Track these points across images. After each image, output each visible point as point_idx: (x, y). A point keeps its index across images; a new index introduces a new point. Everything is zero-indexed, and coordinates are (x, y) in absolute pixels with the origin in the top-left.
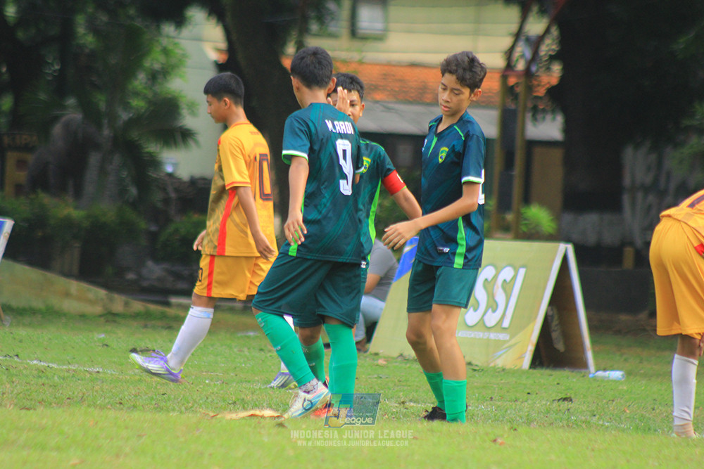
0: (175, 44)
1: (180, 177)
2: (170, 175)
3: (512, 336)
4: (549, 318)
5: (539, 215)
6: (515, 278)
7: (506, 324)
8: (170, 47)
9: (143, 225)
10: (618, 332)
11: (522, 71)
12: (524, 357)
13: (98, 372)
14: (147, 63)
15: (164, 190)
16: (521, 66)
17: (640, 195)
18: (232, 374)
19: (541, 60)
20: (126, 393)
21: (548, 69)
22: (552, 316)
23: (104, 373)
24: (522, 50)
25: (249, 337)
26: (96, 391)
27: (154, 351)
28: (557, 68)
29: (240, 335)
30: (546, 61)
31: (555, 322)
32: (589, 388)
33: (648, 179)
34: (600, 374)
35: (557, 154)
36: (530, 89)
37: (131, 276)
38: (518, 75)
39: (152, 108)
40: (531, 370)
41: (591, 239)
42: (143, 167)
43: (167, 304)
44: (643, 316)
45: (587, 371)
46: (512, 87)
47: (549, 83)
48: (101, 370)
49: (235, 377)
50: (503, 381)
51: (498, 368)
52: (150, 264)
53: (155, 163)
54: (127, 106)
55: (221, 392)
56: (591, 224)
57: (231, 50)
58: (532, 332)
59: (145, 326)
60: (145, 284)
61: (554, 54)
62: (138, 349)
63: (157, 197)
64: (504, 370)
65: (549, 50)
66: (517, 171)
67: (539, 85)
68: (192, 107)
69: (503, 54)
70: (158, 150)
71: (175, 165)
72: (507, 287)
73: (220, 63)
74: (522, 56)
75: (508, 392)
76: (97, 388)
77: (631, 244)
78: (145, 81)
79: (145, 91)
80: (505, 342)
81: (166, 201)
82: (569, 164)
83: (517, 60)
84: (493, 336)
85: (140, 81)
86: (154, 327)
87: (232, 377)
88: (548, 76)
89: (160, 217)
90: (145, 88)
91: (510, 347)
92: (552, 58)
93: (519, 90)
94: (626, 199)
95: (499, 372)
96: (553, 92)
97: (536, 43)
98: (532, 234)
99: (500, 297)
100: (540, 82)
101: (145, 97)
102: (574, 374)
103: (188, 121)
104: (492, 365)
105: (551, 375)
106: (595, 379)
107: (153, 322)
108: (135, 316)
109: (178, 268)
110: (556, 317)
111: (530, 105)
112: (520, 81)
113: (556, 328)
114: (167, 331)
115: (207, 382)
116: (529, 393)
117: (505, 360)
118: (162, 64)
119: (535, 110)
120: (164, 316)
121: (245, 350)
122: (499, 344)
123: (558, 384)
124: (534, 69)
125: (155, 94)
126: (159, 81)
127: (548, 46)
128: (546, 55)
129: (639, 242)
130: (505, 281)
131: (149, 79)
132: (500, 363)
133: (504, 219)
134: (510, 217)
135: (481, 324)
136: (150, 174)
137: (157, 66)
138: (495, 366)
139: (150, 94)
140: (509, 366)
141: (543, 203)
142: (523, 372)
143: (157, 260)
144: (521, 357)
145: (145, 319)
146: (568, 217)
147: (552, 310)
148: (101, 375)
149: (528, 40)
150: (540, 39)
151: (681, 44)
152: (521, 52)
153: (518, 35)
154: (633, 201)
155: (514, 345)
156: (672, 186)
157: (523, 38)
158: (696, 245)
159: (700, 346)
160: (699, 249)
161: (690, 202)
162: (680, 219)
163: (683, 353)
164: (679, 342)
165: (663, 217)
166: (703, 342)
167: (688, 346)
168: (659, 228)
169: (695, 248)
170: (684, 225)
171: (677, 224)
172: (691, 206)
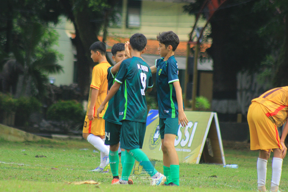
0: (54, 31)
1: (56, 85)
2: (52, 85)
3: (192, 150)
4: (207, 143)
5: (203, 101)
6: (193, 126)
7: (189, 145)
8: (52, 32)
9: (41, 105)
10: (235, 149)
11: (196, 42)
12: (197, 159)
13: (22, 165)
14: (43, 38)
15: (50, 91)
16: (195, 40)
17: (244, 93)
18: (77, 166)
19: (203, 37)
20: (34, 174)
21: (207, 41)
22: (208, 142)
23: (25, 166)
24: (196, 33)
25: (84, 151)
26: (22, 173)
27: (45, 156)
28: (210, 41)
29: (80, 150)
30: (206, 38)
31: (209, 145)
32: (223, 171)
33: (247, 86)
34: (228, 166)
35: (210, 76)
36: (199, 49)
37: (36, 126)
38: (194, 43)
39: (44, 57)
40: (200, 164)
41: (224, 111)
42: (41, 81)
43: (51, 137)
44: (245, 142)
45: (223, 165)
46: (192, 48)
47: (207, 47)
48: (23, 165)
49: (78, 167)
50: (188, 169)
51: (187, 163)
52: (44, 121)
53: (46, 80)
54: (34, 56)
55: (73, 173)
56: (224, 105)
57: (77, 33)
58: (200, 148)
59: (42, 147)
60: (42, 129)
61: (209, 35)
62: (39, 156)
63: (47, 94)
64: (188, 164)
65: (207, 33)
66: (194, 83)
67: (203, 48)
68: (61, 57)
69: (188, 35)
70: (47, 74)
71: (54, 80)
72: (190, 130)
73: (72, 38)
74: (196, 36)
75: (190, 173)
76: (21, 172)
77: (241, 112)
78: (41, 46)
79: (41, 50)
80: (189, 153)
81: (50, 95)
82: (215, 80)
83: (194, 38)
84: (184, 150)
85: (39, 46)
86: (45, 147)
87: (77, 167)
88: (207, 44)
89: (48, 102)
90: (42, 49)
91: (191, 155)
92: (208, 37)
93: (195, 49)
94: (238, 94)
95: (186, 165)
96: (208, 51)
97: (202, 30)
98: (200, 109)
99: (187, 134)
100: (203, 46)
101: (42, 53)
102: (217, 166)
103: (59, 62)
104: (184, 162)
105: (208, 166)
106: (226, 168)
107: (45, 145)
108: (38, 142)
109: (55, 123)
110: (210, 143)
111: (199, 56)
112: (195, 46)
113: (210, 147)
114: (51, 148)
115: (67, 169)
116: (199, 174)
117: (189, 160)
118: (49, 39)
119: (201, 58)
120: (49, 142)
121: (83, 156)
122: (187, 153)
123: (211, 170)
124: (201, 41)
125: (46, 51)
126: (47, 46)
127: (206, 32)
128: (205, 35)
129: (244, 112)
130: (189, 128)
131: (43, 45)
132: (187, 161)
133: (189, 102)
134: (191, 101)
135: (179, 145)
136: (44, 84)
137: (47, 40)
138: (185, 163)
139: (43, 51)
140: (191, 163)
141: (205, 96)
142: (197, 165)
143: (46, 119)
144: (196, 159)
145: (42, 143)
146: (215, 102)
147: (208, 140)
148: (24, 167)
149: (198, 29)
150: (203, 29)
151: (261, 31)
152: (196, 34)
153: (194, 27)
154: (241, 96)
155: (193, 154)
156: (257, 89)
157: (196, 28)
158: (266, 113)
159: (268, 154)
160: (267, 115)
161: (264, 95)
162: (259, 102)
163: (262, 157)
164: (260, 152)
165: (252, 102)
166: (269, 153)
167: (263, 154)
168: (251, 106)
169: (266, 114)
170: (261, 105)
171: (258, 104)
172: (264, 97)
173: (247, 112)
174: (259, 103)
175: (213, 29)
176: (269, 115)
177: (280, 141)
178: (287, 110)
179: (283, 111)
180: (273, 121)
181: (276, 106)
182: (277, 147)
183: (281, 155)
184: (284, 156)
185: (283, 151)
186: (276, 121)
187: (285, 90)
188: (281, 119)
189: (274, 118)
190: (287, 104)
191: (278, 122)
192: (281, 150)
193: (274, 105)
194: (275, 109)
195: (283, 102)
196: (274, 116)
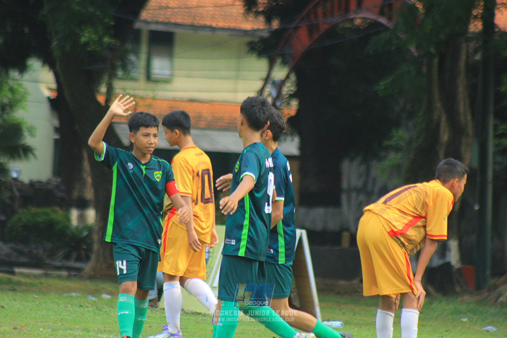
0: (19, 85)
1: (22, 181)
2: (15, 179)
8: (15, 87)
10: (338, 293)
15: (11, 190)
17: (354, 195)
18: (59, 324)
19: (283, 97)
21: (288, 104)
24: (270, 90)
25: (72, 297)
28: (294, 104)
29: (65, 295)
30: (286, 98)
33: (359, 184)
41: (319, 226)
43: (13, 273)
44: (356, 282)
47: (288, 114)
49: (61, 326)
53: (5, 171)
55: (51, 337)
56: (319, 215)
57: (60, 89)
61: (292, 93)
65: (289, 91)
68: (31, 130)
69: (256, 93)
70: (6, 161)
71: (18, 172)
73: (52, 98)
74: (270, 95)
77: (348, 230)
81: (13, 198)
82: (303, 173)
87: (59, 326)
88: (288, 109)
89: (8, 210)
92: (292, 96)
94: (344, 198)
96: (292, 121)
97: (280, 85)
103: (28, 140)
109: (20, 247)
113: (294, 290)
114: (12, 292)
115: (41, 329)
118: (9, 99)
120: (10, 282)
121: (69, 306)
124: (278, 104)
125: (5, 121)
126: (7, 111)
127: (288, 87)
128: (286, 94)
129: (353, 228)
137: (5, 101)
146: (302, 211)
149: (274, 83)
150: (283, 83)
151: (382, 86)
152: (269, 92)
153: (267, 80)
154: (349, 199)
156: (377, 189)
157: (271, 82)
158: (389, 230)
159: (395, 303)
160: (391, 233)
162: (376, 212)
163: (384, 308)
164: (381, 299)
165: (365, 211)
166: (398, 300)
167: (386, 302)
168: (362, 219)
169: (388, 233)
170: (380, 217)
171: (375, 216)
172: (385, 202)
174: (377, 214)
175: (299, 83)
176: (394, 234)
177: (413, 280)
178: (424, 224)
179: (418, 227)
180: (400, 245)
181: (406, 218)
182: (409, 291)
183: (415, 304)
184: (420, 306)
185: (419, 298)
186: (407, 244)
187: (421, 189)
188: (414, 241)
189: (402, 239)
190: (424, 215)
191: (410, 247)
192: (415, 295)
193: (401, 216)
194: (404, 223)
195: (417, 210)
196: (402, 236)
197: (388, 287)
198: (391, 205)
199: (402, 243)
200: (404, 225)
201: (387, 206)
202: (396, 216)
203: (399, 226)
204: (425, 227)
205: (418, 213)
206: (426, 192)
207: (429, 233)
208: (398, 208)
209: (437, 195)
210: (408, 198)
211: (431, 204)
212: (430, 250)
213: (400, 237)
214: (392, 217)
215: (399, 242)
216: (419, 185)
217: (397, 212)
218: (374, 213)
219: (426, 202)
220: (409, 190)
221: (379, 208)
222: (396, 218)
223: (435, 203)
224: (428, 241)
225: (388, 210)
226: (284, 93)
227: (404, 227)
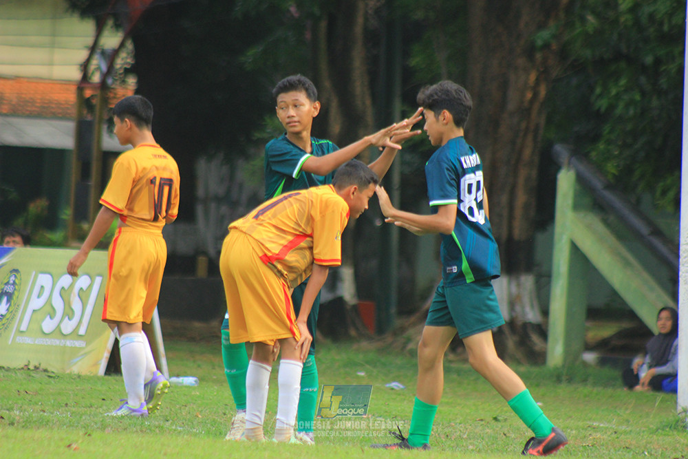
3: (88, 344)
6: (91, 286)
7: (82, 331)
10: (192, 339)
11: (98, 83)
12: (100, 364)
16: (96, 78)
17: (213, 206)
19: (116, 73)
21: (124, 82)
24: (98, 63)
28: (132, 81)
30: (121, 74)
33: (220, 190)
36: (105, 101)
38: (94, 87)
40: (107, 377)
44: (215, 323)
46: (89, 99)
47: (124, 96)
50: (78, 387)
51: (74, 375)
58: (108, 339)
61: (128, 67)
64: (79, 376)
65: (124, 64)
66: (93, 181)
67: (114, 98)
69: (79, 67)
72: (84, 296)
74: (98, 69)
75: (83, 398)
77: (205, 253)
80: (81, 349)
83: (93, 73)
84: (68, 343)
88: (124, 88)
92: (127, 71)
93: (95, 102)
94: (200, 210)
95: (75, 379)
97: (111, 56)
99: (76, 305)
100: (115, 94)
104: (68, 371)
111: (105, 117)
112: (95, 93)
116: (103, 399)
117: (81, 367)
119: (110, 123)
122: (75, 351)
124: (110, 81)
127: (123, 59)
128: (121, 68)
129: (212, 252)
130: (81, 289)
132: (76, 370)
133: (80, 228)
135: (58, 331)
138: (71, 373)
140: (85, 372)
142: (100, 379)
144: (96, 364)
149: (103, 53)
150: (116, 52)
152: (97, 65)
153: (93, 49)
154: (206, 212)
155: (90, 352)
156: (244, 198)
157: (99, 51)
158: (261, 255)
159: (273, 351)
160: (264, 258)
161: (256, 213)
162: (244, 231)
163: (257, 359)
164: (254, 348)
165: (231, 228)
167: (262, 352)
168: (227, 240)
169: (260, 258)
170: (248, 236)
171: (243, 235)
172: (256, 217)
173: (219, 253)
174: (245, 233)
175: (138, 54)
176: (268, 260)
177: (295, 320)
178: (311, 245)
179: (301, 249)
180: (278, 274)
181: (284, 238)
182: (289, 335)
183: (297, 353)
184: (304, 357)
185: (302, 344)
186: (286, 273)
187: (306, 197)
188: (296, 268)
189: (279, 267)
190: (309, 232)
191: (291, 276)
192: (297, 342)
193: (278, 235)
194: (281, 245)
195: (300, 226)
196: (279, 262)
197: (261, 330)
198: (263, 220)
199: (279, 271)
200: (281, 247)
201: (258, 222)
202: (271, 235)
203: (275, 249)
204: (311, 248)
205: (301, 230)
206: (312, 201)
207: (316, 257)
208: (274, 224)
209: (326, 206)
210: (288, 210)
211: (317, 217)
212: (318, 281)
213: (276, 263)
214: (265, 237)
215: (276, 270)
216: (303, 192)
217: (274, 230)
218: (242, 231)
219: (311, 216)
220: (289, 199)
221: (247, 225)
222: (271, 238)
223: (323, 216)
224: (315, 268)
225: (260, 227)
226: (118, 67)
227: (281, 250)
